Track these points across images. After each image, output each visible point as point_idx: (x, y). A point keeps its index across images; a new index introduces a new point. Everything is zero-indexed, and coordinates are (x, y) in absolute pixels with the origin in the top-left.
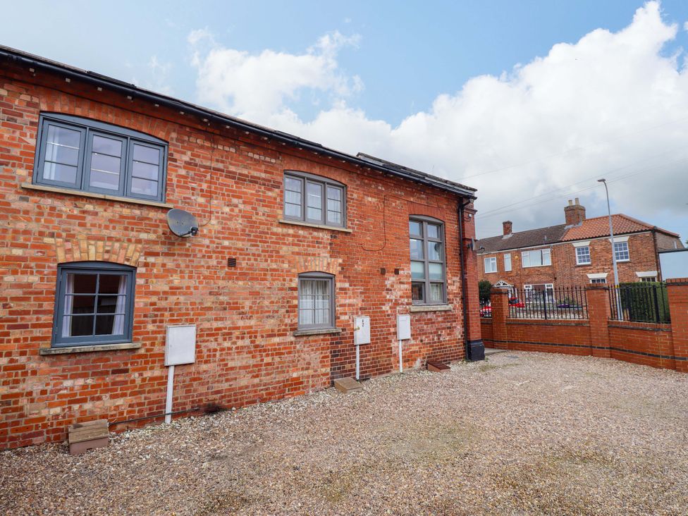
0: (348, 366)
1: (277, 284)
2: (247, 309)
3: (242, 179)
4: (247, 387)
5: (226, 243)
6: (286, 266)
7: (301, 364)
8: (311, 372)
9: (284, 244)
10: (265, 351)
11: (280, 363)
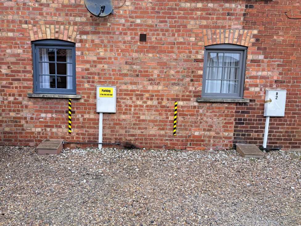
0: (254, 135)
1: (183, 56)
2: (155, 76)
4: (155, 136)
5: (138, 21)
6: (193, 39)
7: (204, 126)
8: (213, 134)
9: (193, 18)
10: (170, 111)
11: (182, 122)
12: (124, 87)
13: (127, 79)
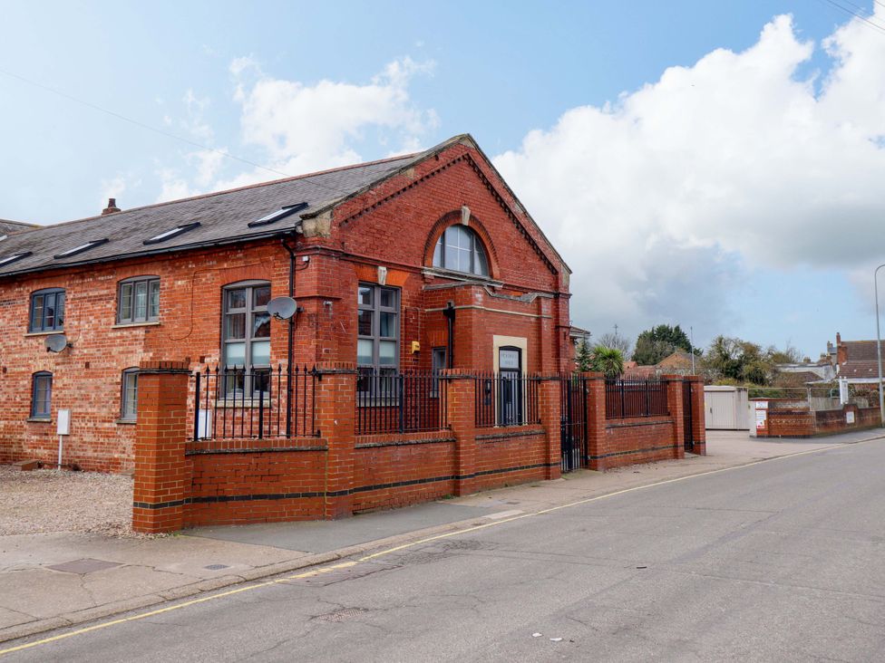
1: (109, 380)
2: (92, 400)
3: (94, 300)
4: (91, 458)
5: (85, 351)
6: (115, 364)
7: (120, 449)
8: (126, 456)
9: (115, 346)
10: (100, 432)
11: (108, 444)
12: (75, 410)
13: (77, 403)
